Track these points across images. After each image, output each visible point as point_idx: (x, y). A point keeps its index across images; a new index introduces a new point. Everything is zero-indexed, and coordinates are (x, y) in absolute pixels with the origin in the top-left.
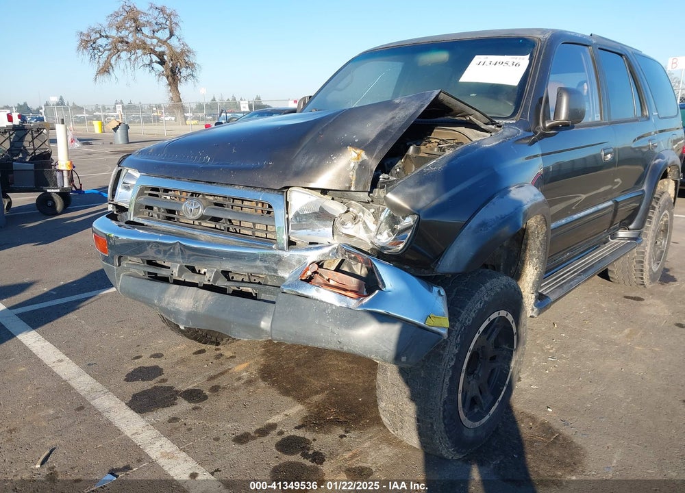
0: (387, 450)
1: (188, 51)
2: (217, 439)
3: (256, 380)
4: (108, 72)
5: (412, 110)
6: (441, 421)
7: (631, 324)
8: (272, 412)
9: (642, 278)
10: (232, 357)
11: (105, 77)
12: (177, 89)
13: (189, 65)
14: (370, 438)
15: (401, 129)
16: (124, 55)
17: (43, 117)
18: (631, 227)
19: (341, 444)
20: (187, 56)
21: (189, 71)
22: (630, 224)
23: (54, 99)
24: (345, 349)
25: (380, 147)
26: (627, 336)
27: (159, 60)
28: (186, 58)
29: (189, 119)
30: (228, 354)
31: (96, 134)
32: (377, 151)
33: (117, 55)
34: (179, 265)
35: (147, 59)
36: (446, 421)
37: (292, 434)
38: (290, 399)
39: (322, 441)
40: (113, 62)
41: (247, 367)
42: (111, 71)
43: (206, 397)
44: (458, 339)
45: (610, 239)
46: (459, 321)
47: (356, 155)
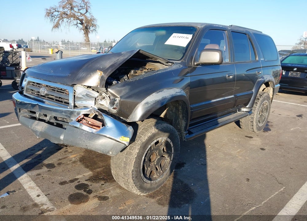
0: (118, 191)
1: (94, 19)
2: (53, 183)
3: (77, 161)
4: (58, 27)
5: (126, 57)
6: (131, 178)
7: (242, 147)
8: (78, 174)
9: (253, 129)
10: (71, 152)
11: (56, 29)
12: (88, 36)
13: (94, 25)
14: (114, 186)
15: (119, 64)
16: (65, 20)
17: (27, 46)
18: (247, 107)
19: (101, 187)
20: (93, 21)
21: (94, 28)
22: (247, 105)
23: (34, 38)
24: (89, 148)
25: (109, 71)
26: (238, 152)
27: (81, 23)
28: (92, 22)
29: (93, 49)
30: (70, 151)
31: (50, 55)
32: (108, 72)
33: (62, 20)
34: (39, 113)
35: (75, 22)
36: (134, 179)
37: (83, 182)
38: (88, 169)
39: (93, 186)
40: (60, 23)
41: (76, 156)
42: (59, 26)
43: (55, 167)
44: (139, 147)
45: (238, 111)
46: (140, 140)
47: (100, 74)
